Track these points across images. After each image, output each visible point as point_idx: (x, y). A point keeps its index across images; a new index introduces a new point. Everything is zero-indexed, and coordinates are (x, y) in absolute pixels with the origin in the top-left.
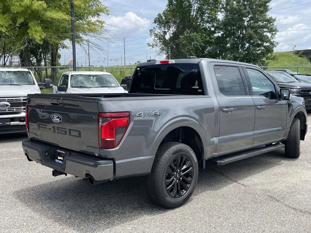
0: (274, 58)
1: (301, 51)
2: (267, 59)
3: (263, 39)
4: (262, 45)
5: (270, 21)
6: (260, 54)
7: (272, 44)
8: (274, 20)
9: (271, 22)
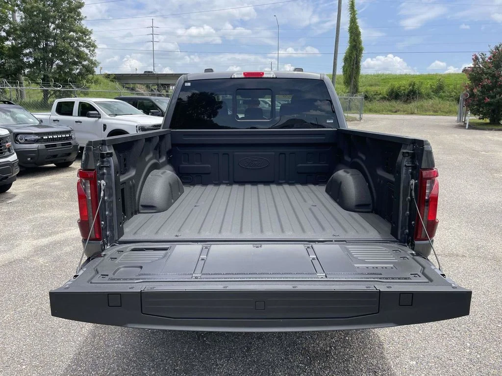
0: (96, 82)
1: (112, 74)
2: (87, 82)
3: (80, 56)
4: (81, 63)
5: (85, 32)
6: (78, 74)
7: (92, 62)
8: (91, 33)
9: (87, 35)
